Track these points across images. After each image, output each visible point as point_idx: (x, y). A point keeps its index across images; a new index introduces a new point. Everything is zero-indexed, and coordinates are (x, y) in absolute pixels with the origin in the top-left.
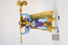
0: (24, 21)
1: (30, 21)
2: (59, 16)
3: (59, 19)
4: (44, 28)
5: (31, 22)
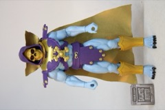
0: (38, 48)
4: (107, 68)
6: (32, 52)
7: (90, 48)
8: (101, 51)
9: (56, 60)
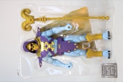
7: (69, 42)
8: (75, 44)
9: (46, 50)
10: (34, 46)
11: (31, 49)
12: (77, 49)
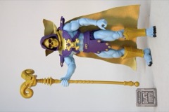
0: (55, 37)
1: (72, 36)
2: (155, 28)
3: (155, 36)
5: (73, 40)
6: (50, 41)
7: (99, 41)
8: (107, 44)
9: (69, 50)
10: (54, 42)
11: (50, 46)
12: (109, 49)
